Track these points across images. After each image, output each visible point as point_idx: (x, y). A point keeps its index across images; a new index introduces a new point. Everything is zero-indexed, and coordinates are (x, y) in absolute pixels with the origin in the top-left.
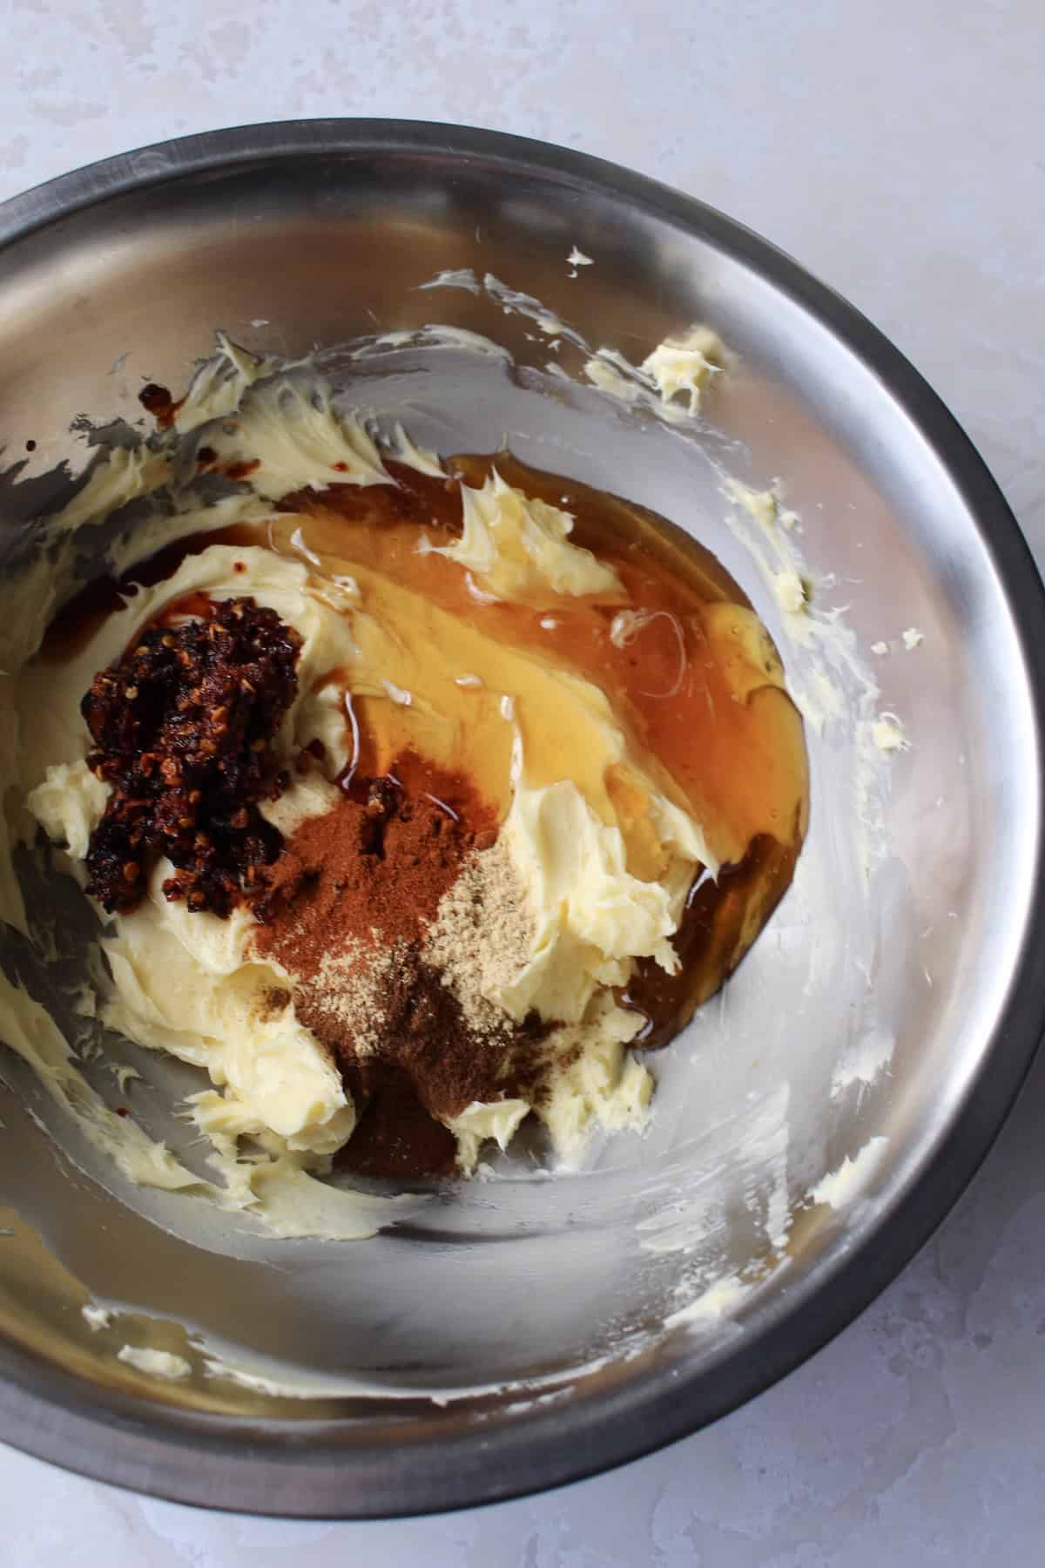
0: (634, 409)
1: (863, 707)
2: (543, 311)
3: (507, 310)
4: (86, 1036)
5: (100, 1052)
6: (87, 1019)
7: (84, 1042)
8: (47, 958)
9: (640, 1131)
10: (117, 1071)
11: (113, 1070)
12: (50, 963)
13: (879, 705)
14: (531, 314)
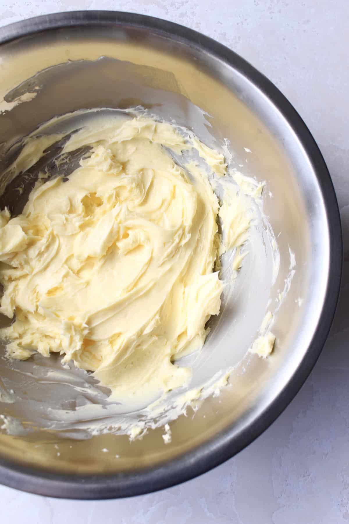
0: (258, 332)
1: (150, 424)
2: (286, 293)
3: (285, 281)
4: (31, 176)
5: (27, 181)
6: (37, 176)
7: (29, 176)
8: (56, 161)
9: (5, 356)
10: (21, 187)
11: (21, 186)
12: (54, 163)
13: (150, 429)
14: (285, 289)
